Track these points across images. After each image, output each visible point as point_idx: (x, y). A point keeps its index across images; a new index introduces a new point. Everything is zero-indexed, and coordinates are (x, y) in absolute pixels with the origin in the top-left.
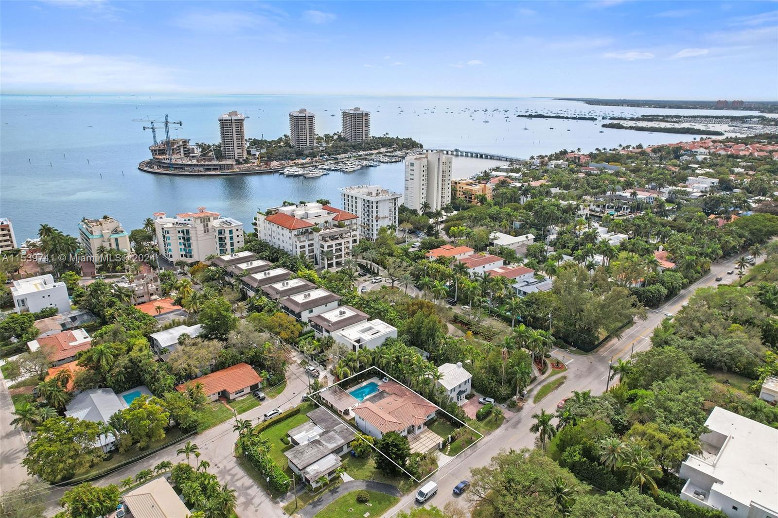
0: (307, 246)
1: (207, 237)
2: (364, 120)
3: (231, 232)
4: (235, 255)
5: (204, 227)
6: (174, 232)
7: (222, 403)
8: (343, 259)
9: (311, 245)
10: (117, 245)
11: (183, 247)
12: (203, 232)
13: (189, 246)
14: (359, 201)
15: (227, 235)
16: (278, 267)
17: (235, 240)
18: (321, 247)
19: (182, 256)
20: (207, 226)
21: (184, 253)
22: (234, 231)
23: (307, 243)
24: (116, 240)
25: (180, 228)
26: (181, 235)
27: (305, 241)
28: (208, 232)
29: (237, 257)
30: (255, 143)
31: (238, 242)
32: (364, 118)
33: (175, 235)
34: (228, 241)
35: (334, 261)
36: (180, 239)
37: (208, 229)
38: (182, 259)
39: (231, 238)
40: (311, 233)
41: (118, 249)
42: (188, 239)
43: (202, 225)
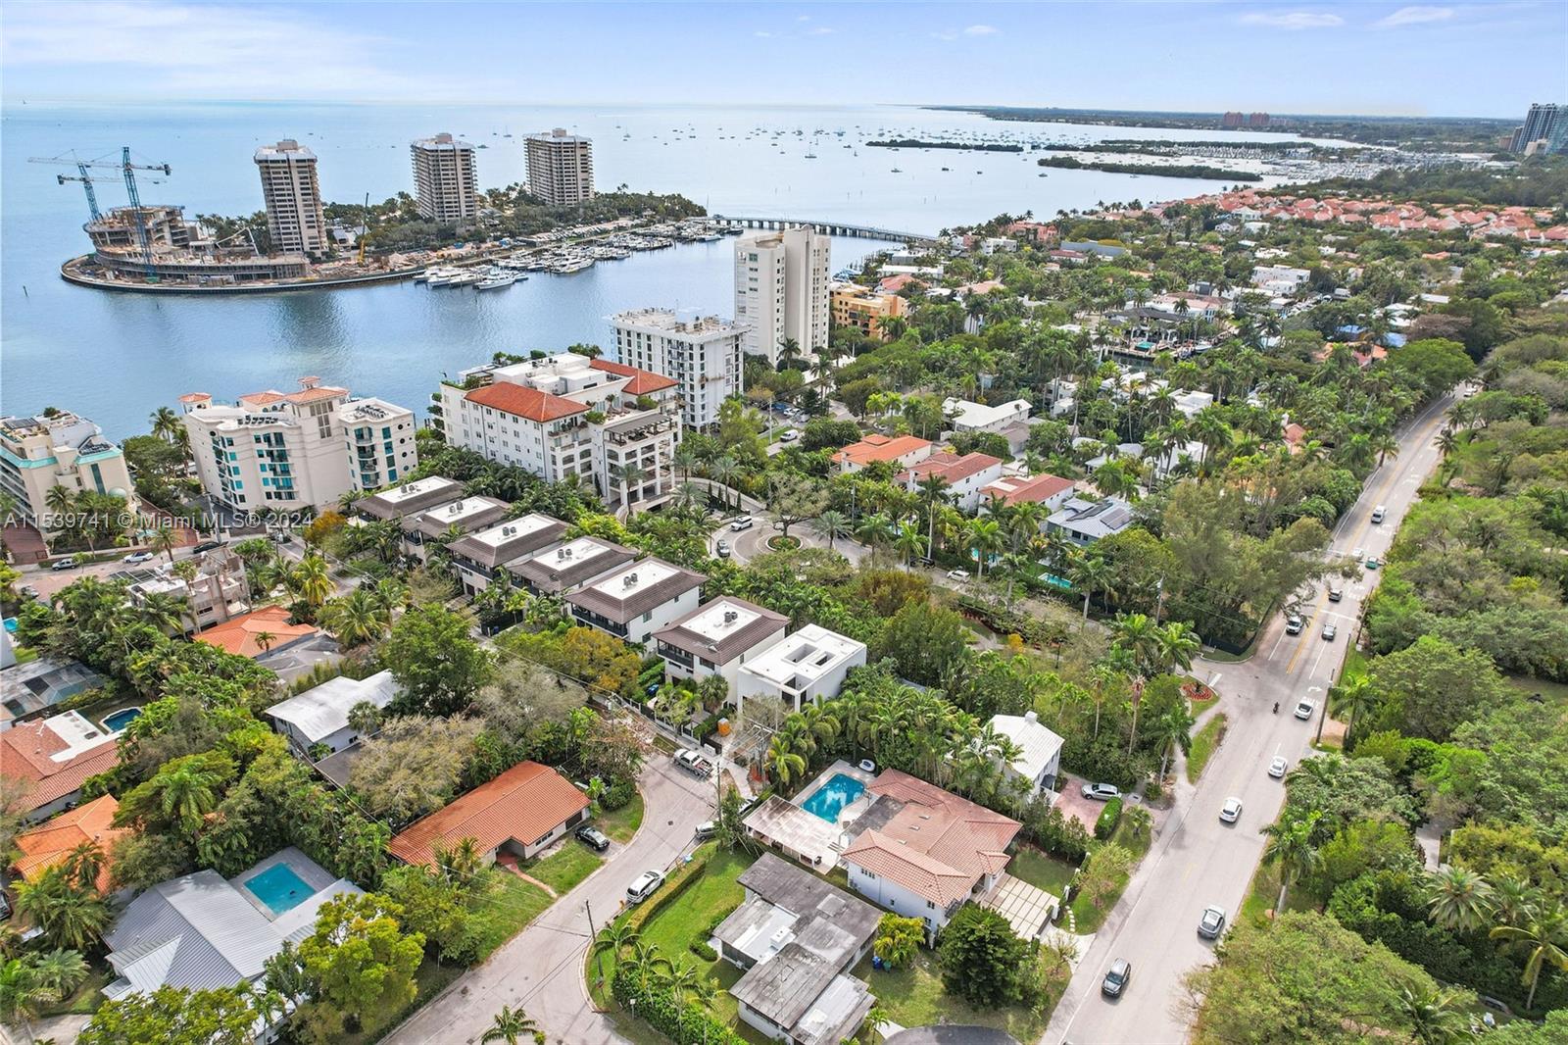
0: (577, 458)
1: (332, 448)
2: (579, 158)
3: (386, 433)
4: (412, 488)
5: (321, 424)
6: (245, 440)
7: (508, 870)
8: (658, 481)
9: (586, 454)
10: (98, 480)
11: (270, 475)
12: (318, 436)
13: (286, 471)
14: (656, 344)
15: (378, 440)
16: (526, 512)
17: (397, 452)
18: (610, 457)
19: (269, 496)
20: (327, 422)
21: (273, 489)
22: (394, 430)
23: (576, 451)
24: (95, 468)
25: (261, 430)
26: (264, 446)
27: (571, 446)
28: (329, 435)
29: (416, 494)
30: (337, 212)
31: (404, 455)
32: (579, 152)
33: (245, 447)
34: (381, 455)
35: (640, 485)
36: (261, 456)
37: (329, 429)
38: (268, 503)
39: (389, 447)
40: (584, 425)
41: (102, 490)
42: (282, 456)
43: (315, 419)
